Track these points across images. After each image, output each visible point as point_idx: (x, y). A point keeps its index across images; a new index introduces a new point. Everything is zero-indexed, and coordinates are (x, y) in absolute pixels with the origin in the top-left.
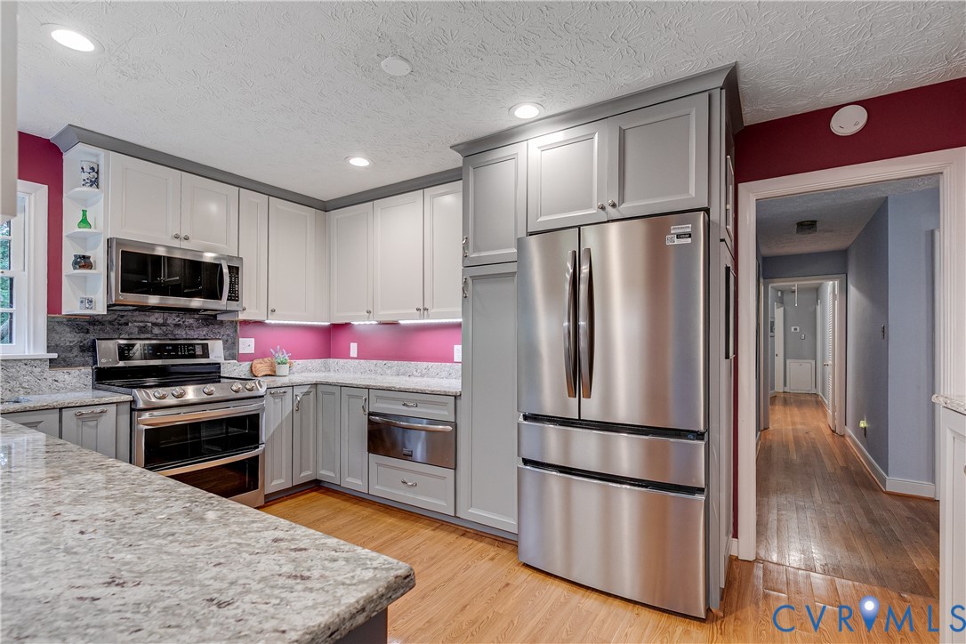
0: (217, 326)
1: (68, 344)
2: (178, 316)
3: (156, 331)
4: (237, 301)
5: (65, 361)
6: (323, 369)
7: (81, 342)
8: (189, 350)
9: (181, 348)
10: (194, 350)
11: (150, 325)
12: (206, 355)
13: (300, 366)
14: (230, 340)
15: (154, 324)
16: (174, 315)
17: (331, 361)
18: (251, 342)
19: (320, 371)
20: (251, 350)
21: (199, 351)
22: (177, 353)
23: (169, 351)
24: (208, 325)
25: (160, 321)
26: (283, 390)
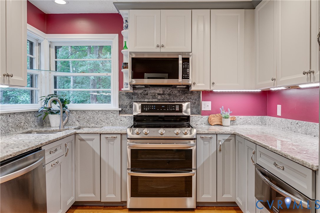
0: (189, 95)
1: (126, 104)
2: (170, 89)
3: (159, 97)
4: (189, 78)
5: (125, 111)
6: (260, 123)
7: (130, 103)
8: (172, 108)
9: (169, 106)
10: (175, 108)
11: (157, 94)
12: (181, 111)
13: (242, 120)
14: (196, 102)
15: (159, 94)
16: (167, 89)
17: (267, 117)
18: (209, 103)
19: (258, 124)
20: (209, 108)
21: (177, 109)
22: (166, 110)
23: (163, 108)
24: (185, 94)
25: (161, 92)
26: (210, 136)
